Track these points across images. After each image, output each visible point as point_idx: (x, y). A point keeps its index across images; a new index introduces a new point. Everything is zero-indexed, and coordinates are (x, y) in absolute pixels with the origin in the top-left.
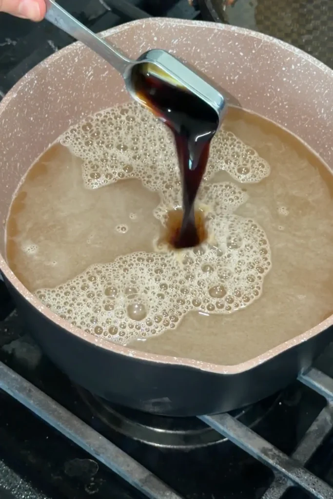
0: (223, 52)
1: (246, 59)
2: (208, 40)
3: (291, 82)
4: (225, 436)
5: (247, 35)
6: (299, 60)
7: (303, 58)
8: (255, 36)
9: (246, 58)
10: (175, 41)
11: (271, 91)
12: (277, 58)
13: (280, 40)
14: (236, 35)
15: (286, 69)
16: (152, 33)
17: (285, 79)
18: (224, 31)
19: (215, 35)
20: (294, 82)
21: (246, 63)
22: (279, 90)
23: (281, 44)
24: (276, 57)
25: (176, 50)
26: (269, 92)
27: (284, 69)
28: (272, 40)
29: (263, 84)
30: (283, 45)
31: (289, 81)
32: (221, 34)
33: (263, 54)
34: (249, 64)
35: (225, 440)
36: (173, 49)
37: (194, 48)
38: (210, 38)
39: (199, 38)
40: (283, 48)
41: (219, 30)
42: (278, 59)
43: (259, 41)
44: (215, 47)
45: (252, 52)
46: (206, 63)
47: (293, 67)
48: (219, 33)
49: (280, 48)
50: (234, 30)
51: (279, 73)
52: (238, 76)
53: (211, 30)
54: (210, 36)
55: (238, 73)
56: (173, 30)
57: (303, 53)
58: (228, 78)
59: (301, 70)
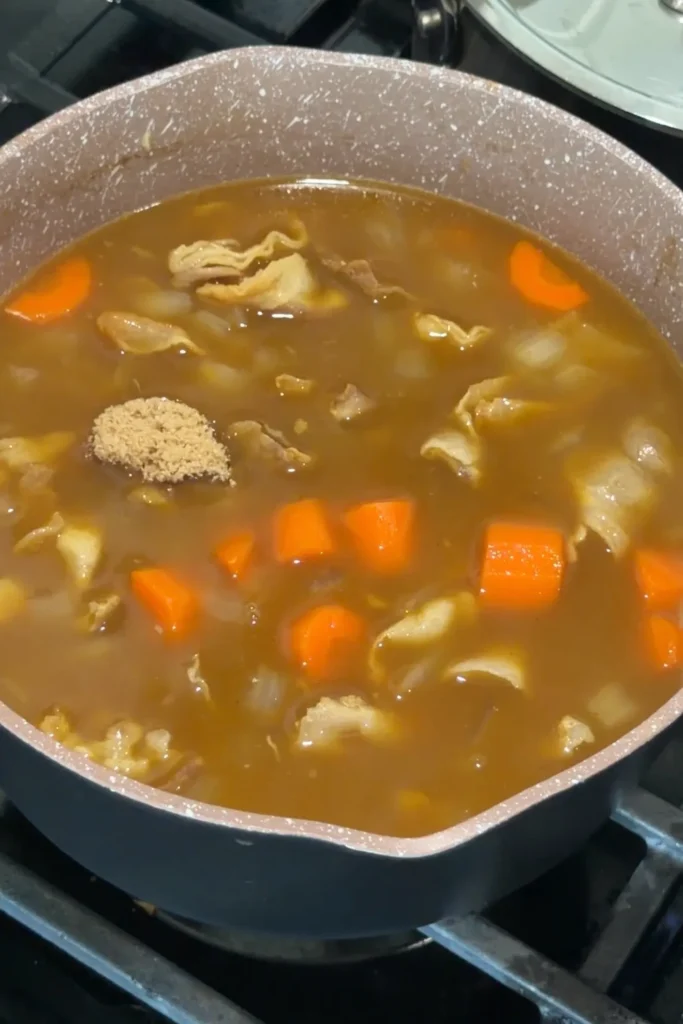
0: (412, 122)
1: (465, 140)
2: (380, 96)
3: (563, 191)
4: (427, 934)
5: (466, 87)
6: (581, 144)
7: (588, 140)
8: (483, 89)
9: (463, 136)
10: (305, 98)
11: (519, 210)
12: (533, 137)
13: (538, 99)
14: (441, 85)
15: (552, 163)
16: (254, 80)
17: (550, 185)
18: (414, 78)
19: (397, 83)
20: (569, 191)
21: (464, 148)
22: (537, 207)
23: (540, 106)
24: (530, 136)
25: (309, 118)
26: (516, 213)
27: (547, 162)
28: (521, 99)
29: (502, 194)
30: (544, 108)
31: (560, 190)
32: (408, 83)
33: (501, 130)
34: (470, 150)
35: (427, 941)
36: (301, 115)
37: (348, 115)
38: (385, 92)
39: (360, 91)
40: (545, 116)
41: (403, 75)
42: (534, 141)
43: (493, 101)
44: (396, 113)
45: (477, 125)
46: (377, 146)
47: (567, 159)
48: (404, 82)
49: (537, 116)
50: (437, 76)
51: (537, 171)
52: (446, 176)
53: (385, 76)
54: (385, 88)
55: (448, 171)
56: (301, 74)
57: (587, 129)
58: (427, 179)
59: (585, 165)
